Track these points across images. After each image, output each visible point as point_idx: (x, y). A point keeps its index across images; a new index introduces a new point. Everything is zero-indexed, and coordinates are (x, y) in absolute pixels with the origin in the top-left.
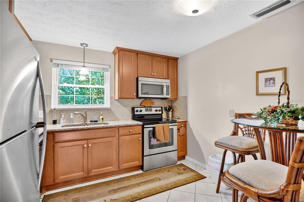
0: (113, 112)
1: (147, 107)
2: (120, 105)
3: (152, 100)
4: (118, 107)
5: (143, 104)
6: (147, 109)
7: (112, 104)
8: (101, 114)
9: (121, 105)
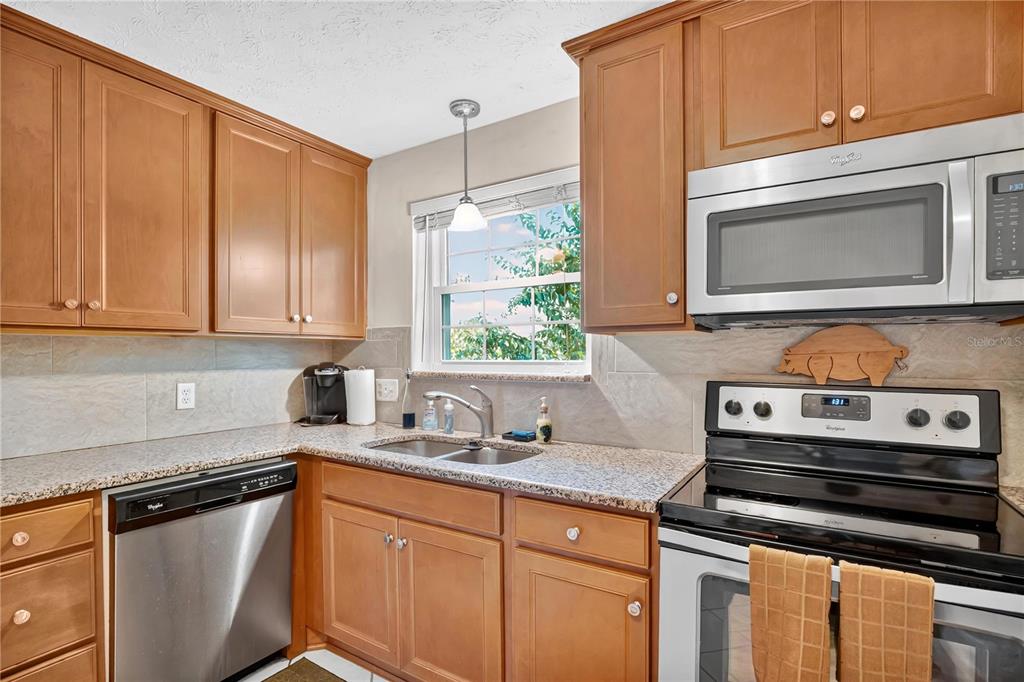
0: (606, 401)
1: (831, 384)
2: (644, 364)
3: (887, 329)
4: (630, 378)
5: (799, 365)
6: (827, 400)
7: (600, 358)
8: (543, 405)
9: (650, 368)
